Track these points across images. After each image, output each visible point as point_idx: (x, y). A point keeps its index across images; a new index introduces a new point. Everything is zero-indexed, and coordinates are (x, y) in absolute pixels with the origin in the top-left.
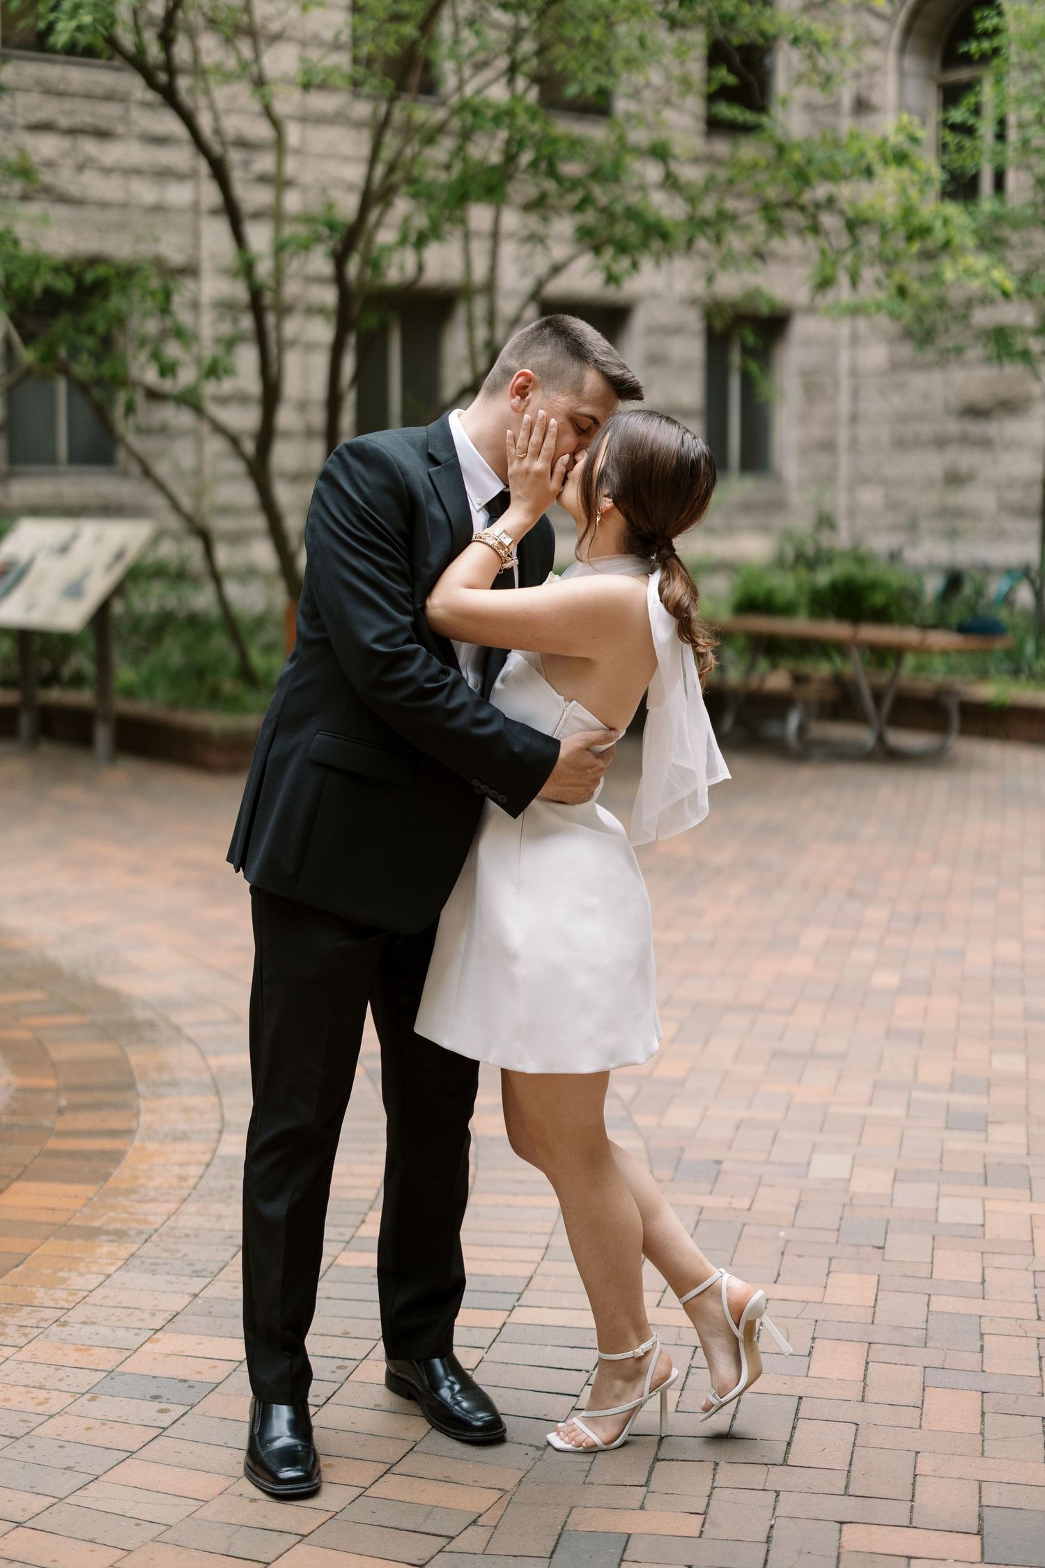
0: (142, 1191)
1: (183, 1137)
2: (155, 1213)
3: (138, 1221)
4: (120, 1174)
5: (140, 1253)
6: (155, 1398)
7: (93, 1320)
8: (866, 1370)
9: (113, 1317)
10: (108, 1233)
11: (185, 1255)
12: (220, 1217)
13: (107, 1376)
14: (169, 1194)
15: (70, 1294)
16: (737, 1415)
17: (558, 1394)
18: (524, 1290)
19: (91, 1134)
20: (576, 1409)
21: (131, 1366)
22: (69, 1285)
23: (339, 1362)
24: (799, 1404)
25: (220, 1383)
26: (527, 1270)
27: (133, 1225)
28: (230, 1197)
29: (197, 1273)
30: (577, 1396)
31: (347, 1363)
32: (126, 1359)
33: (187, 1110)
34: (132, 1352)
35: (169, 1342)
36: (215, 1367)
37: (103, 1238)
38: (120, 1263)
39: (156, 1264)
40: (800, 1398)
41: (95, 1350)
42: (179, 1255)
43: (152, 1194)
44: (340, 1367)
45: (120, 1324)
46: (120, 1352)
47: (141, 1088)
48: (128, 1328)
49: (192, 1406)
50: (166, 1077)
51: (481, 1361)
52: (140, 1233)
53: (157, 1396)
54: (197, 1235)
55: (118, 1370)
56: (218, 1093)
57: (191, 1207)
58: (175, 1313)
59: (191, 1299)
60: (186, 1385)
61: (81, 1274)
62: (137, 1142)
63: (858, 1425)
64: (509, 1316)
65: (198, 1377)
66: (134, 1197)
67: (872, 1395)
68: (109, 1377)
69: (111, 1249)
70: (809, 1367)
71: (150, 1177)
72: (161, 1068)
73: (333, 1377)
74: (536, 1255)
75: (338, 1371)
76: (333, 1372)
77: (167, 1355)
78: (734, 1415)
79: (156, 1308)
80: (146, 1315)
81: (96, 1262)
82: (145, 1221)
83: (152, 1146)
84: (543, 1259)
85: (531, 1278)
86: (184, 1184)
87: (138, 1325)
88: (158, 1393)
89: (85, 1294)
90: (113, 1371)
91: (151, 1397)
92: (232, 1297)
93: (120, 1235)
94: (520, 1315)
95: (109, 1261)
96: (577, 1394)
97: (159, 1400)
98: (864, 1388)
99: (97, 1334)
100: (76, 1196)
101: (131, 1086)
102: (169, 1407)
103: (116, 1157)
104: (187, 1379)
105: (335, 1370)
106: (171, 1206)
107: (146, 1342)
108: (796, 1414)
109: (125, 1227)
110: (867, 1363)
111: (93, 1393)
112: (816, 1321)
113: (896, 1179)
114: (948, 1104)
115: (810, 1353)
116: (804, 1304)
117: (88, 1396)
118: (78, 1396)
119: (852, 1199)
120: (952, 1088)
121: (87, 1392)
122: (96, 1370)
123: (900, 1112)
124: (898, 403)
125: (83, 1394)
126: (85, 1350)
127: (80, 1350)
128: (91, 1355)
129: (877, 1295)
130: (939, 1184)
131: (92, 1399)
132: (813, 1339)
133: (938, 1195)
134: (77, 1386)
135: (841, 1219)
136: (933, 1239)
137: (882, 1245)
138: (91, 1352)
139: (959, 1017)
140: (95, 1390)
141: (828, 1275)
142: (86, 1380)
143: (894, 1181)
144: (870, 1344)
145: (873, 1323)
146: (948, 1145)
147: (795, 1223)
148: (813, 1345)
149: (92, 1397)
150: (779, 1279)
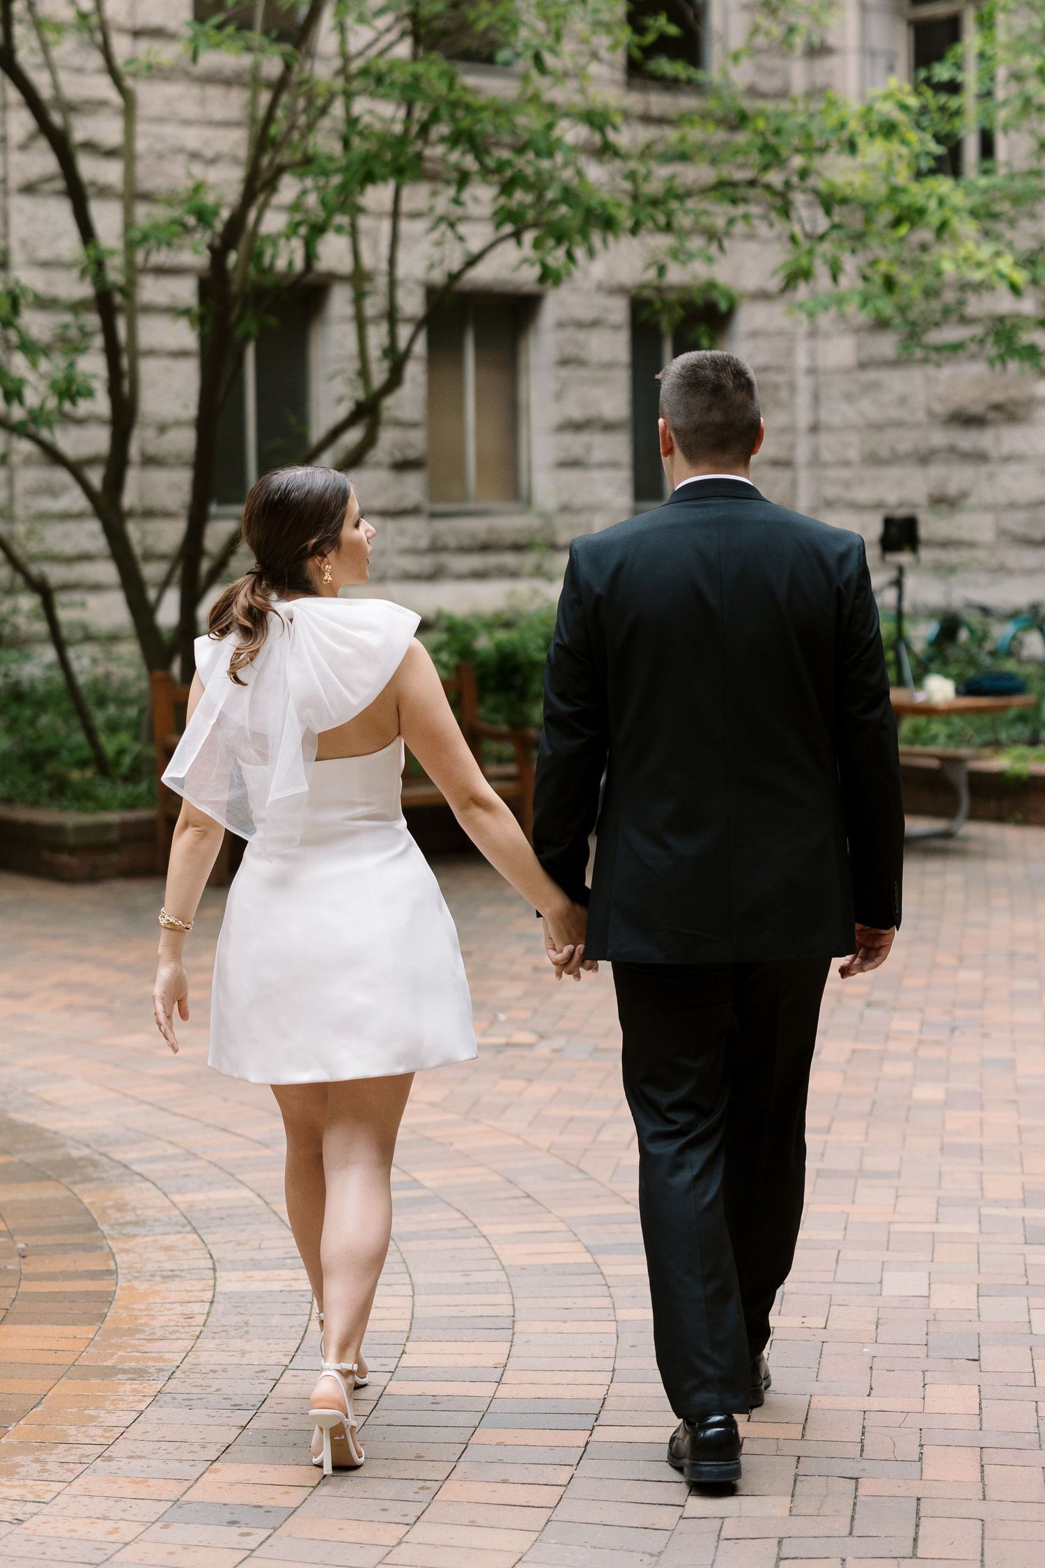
0: (147, 1329)
1: (172, 1276)
2: (172, 1351)
3: (154, 1359)
4: (115, 1313)
5: (166, 1389)
6: (233, 1523)
7: (140, 1454)
8: (982, 1472)
9: (161, 1451)
10: (124, 1372)
11: (218, 1390)
12: (243, 1353)
13: (173, 1505)
14: (178, 1332)
15: (106, 1431)
16: (856, 1516)
17: (661, 1504)
18: (600, 1411)
19: (67, 1276)
20: (684, 1518)
21: (195, 1494)
22: (101, 1422)
23: (421, 1484)
24: (918, 1505)
25: (298, 1508)
26: (600, 1392)
27: (150, 1364)
28: (247, 1332)
29: (237, 1407)
30: (683, 1506)
31: (428, 1484)
32: (189, 1488)
33: (168, 1249)
34: (193, 1482)
35: (229, 1471)
36: (287, 1493)
37: (120, 1376)
38: (149, 1400)
39: (189, 1399)
40: (919, 1499)
41: (151, 1482)
42: (212, 1390)
43: (159, 1333)
44: (422, 1488)
45: (170, 1456)
46: (180, 1482)
47: (105, 1229)
48: (181, 1461)
49: (275, 1529)
50: (130, 1217)
51: (572, 1478)
52: (160, 1370)
53: (234, 1521)
54: (224, 1370)
55: (185, 1498)
56: (196, 1231)
57: (207, 1344)
58: (227, 1445)
59: (240, 1431)
60: (261, 1510)
61: (109, 1412)
62: (122, 1282)
63: (984, 1521)
64: (590, 1435)
65: (272, 1503)
66: (142, 1336)
67: (991, 1494)
68: (175, 1506)
69: (134, 1386)
70: (922, 1471)
71: (153, 1317)
72: (121, 1209)
73: (418, 1497)
74: (606, 1378)
75: (421, 1491)
76: (416, 1493)
77: (232, 1484)
78: (852, 1517)
79: (203, 1441)
80: (196, 1448)
81: (123, 1400)
82: (161, 1359)
83: (142, 1286)
84: (612, 1381)
85: (605, 1398)
86: (193, 1322)
87: (190, 1456)
88: (234, 1518)
89: (122, 1430)
90: (178, 1500)
91: (228, 1523)
92: (283, 1428)
93: (139, 1374)
94: (602, 1434)
95: (136, 1398)
96: (682, 1504)
97: (237, 1525)
98: (984, 1488)
99: (148, 1467)
100: (75, 1337)
101: (92, 1226)
102: (250, 1531)
103: (107, 1298)
104: (261, 1505)
105: (418, 1491)
106: (189, 1344)
107: (204, 1472)
108: (917, 1513)
109: (141, 1365)
110: (982, 1466)
111: (163, 1521)
112: (921, 1430)
113: (980, 1294)
114: (1023, 1219)
115: (920, 1459)
116: (905, 1414)
117: (159, 1524)
118: (149, 1524)
119: (934, 1315)
120: (1024, 1203)
121: (157, 1521)
122: (160, 1500)
123: (972, 1228)
124: (868, 408)
125: (153, 1523)
126: (141, 1482)
127: (136, 1483)
128: (149, 1486)
129: (980, 1404)
130: (1028, 1298)
131: (166, 1527)
132: (921, 1446)
133: (1029, 1309)
134: (145, 1516)
135: (927, 1334)
136: (1031, 1350)
137: (977, 1358)
138: (149, 1483)
139: (1020, 1130)
140: (166, 1518)
141: (923, 1387)
142: (152, 1510)
143: (978, 1297)
144: (982, 1448)
145: (981, 1429)
146: (1030, 1260)
147: (878, 1339)
148: (922, 1451)
149: (164, 1525)
150: (872, 1392)
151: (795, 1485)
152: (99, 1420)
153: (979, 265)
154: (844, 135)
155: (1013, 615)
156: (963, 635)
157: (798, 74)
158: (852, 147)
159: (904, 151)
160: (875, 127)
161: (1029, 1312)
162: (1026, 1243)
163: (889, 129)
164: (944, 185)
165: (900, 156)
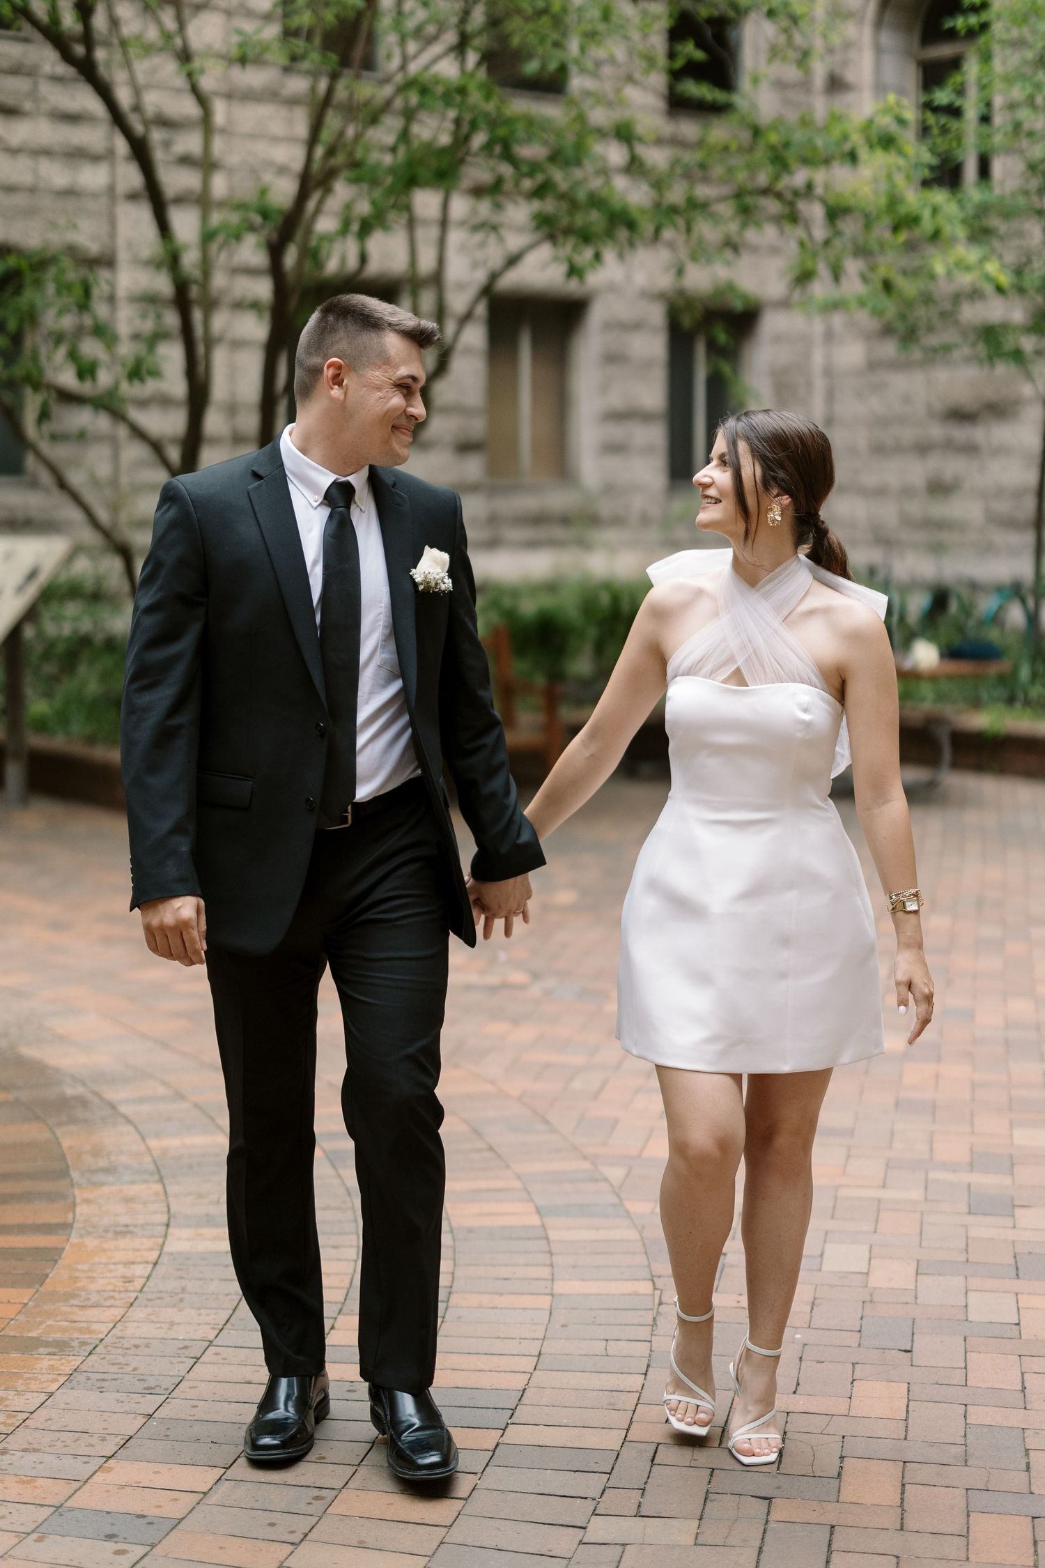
0: (83, 1294)
1: (124, 1232)
2: (100, 1320)
3: (80, 1330)
4: (58, 1276)
5: (84, 1367)
6: (110, 1537)
7: (36, 1447)
8: (903, 1493)
9: (59, 1443)
10: (47, 1344)
11: (135, 1369)
12: (172, 1324)
13: (55, 1512)
14: (113, 1297)
15: (9, 1417)
16: (764, 1548)
17: (562, 1525)
18: (517, 1405)
19: (22, 1229)
20: (584, 1544)
21: (80, 1500)
22: (6, 1406)
23: (316, 1492)
24: (831, 1534)
25: (182, 1519)
26: (519, 1382)
27: (76, 1335)
28: (181, 1300)
29: (150, 1391)
30: (584, 1528)
31: (324, 1493)
32: (76, 1491)
33: (129, 1200)
34: (82, 1483)
35: (122, 1471)
36: (176, 1500)
37: (41, 1350)
38: (62, 1379)
39: (104, 1380)
40: (833, 1527)
41: (40, 1482)
42: (129, 1369)
43: (94, 1298)
44: (317, 1498)
45: (66, 1450)
46: (68, 1484)
47: (75, 1174)
48: (75, 1456)
49: (153, 1546)
50: (102, 1163)
51: (474, 1489)
52: (83, 1343)
53: (113, 1535)
54: (147, 1346)
55: (68, 1504)
56: (161, 1180)
57: (138, 1313)
58: (128, 1437)
59: (145, 1420)
60: (144, 1521)
61: (19, 1393)
62: (74, 1239)
63: (898, 1557)
64: (502, 1436)
65: (157, 1512)
66: (75, 1302)
67: (911, 1523)
68: (57, 1513)
69: (52, 1363)
70: (839, 1491)
71: (92, 1279)
72: (96, 1153)
73: (310, 1510)
74: (528, 1364)
75: (315, 1502)
76: (308, 1504)
77: (121, 1487)
78: (760, 1548)
79: (106, 1432)
80: (95, 1440)
81: (35, 1379)
82: (89, 1331)
83: (91, 1243)
84: (535, 1369)
85: (524, 1390)
86: (130, 1287)
87: (87, 1451)
88: (114, 1530)
89: (25, 1416)
90: (61, 1505)
91: (106, 1536)
92: (190, 1418)
93: (61, 1347)
94: (514, 1434)
95: (50, 1377)
96: (584, 1526)
97: (115, 1539)
98: (902, 1514)
99: (41, 1463)
100: (9, 1302)
101: (64, 1173)
102: (126, 1548)
103: (52, 1255)
104: (146, 1514)
105: (312, 1501)
106: (118, 1312)
107: (96, 1471)
108: (830, 1545)
109: (65, 1337)
110: (903, 1485)
111: (39, 1532)
112: (843, 1437)
113: (919, 1272)
114: (969, 1186)
115: (840, 1474)
116: (829, 1417)
117: (34, 1536)
118: (24, 1535)
119: (871, 1295)
120: (972, 1167)
121: (33, 1532)
122: (42, 1506)
123: (917, 1194)
124: (876, 404)
125: (29, 1534)
126: (28, 1482)
127: (23, 1482)
128: (35, 1487)
129: (908, 1406)
130: (966, 1278)
131: (39, 1540)
132: (842, 1458)
133: (967, 1290)
134: (22, 1524)
135: (862, 1318)
136: (965, 1341)
137: (909, 1348)
138: (36, 1484)
139: (974, 1086)
140: (42, 1529)
141: (852, 1383)
142: (31, 1517)
143: (917, 1274)
144: (904, 1462)
145: (906, 1439)
146: (973, 1233)
147: (812, 1324)
148: (842, 1465)
149: (39, 1537)
150: (800, 1389)
151: (704, 1505)
152: (7, 1403)
153: (968, 268)
154: (847, 147)
155: (999, 589)
156: (953, 607)
157: (820, 106)
158: (853, 157)
159: (901, 162)
160: (875, 140)
161: (966, 1293)
162: (970, 1213)
163: (887, 142)
164: (939, 196)
165: (899, 168)
